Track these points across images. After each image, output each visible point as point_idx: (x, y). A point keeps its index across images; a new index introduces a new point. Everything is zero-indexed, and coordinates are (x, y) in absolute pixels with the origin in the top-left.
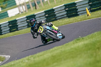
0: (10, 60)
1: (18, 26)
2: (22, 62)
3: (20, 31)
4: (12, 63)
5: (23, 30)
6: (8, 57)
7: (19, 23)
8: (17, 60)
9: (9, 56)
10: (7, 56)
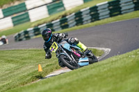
0: (111, 55)
1: (121, 8)
2: (127, 57)
3: (124, 15)
4: (114, 58)
5: (129, 14)
6: (108, 50)
7: (123, 5)
8: (120, 54)
9: (110, 50)
10: (106, 50)
